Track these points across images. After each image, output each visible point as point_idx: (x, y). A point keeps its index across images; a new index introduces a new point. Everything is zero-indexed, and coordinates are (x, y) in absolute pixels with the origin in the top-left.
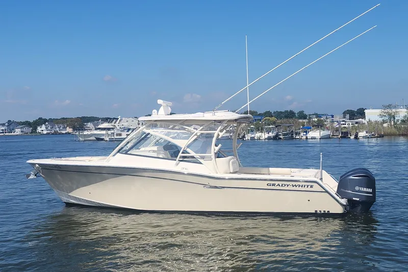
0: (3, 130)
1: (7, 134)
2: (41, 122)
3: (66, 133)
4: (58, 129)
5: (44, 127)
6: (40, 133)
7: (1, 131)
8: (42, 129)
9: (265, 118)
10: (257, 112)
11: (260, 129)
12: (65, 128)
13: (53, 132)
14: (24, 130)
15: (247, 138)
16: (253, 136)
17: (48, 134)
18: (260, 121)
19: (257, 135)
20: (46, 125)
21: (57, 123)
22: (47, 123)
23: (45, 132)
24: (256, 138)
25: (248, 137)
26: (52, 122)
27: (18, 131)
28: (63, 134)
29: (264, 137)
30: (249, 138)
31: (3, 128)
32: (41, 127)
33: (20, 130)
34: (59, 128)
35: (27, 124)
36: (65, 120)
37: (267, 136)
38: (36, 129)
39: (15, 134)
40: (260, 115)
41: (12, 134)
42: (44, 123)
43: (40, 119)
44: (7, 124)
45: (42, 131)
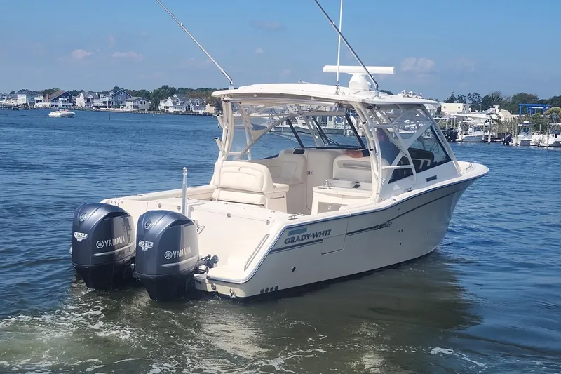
0: (105, 102)
1: (111, 109)
2: (166, 92)
3: (205, 115)
4: (192, 107)
5: (169, 102)
6: (164, 111)
7: (103, 105)
8: (167, 105)
9: (551, 109)
10: (536, 97)
11: (539, 127)
12: (203, 105)
13: (184, 111)
14: (139, 104)
15: (514, 143)
16: (526, 139)
17: (175, 113)
18: (542, 113)
19: (535, 138)
20: (173, 99)
21: (192, 96)
22: (175, 96)
23: (171, 110)
24: (532, 143)
25: (517, 140)
26: (184, 93)
27: (129, 106)
28: (200, 115)
29: (546, 142)
30: (519, 143)
31: (107, 99)
32: (165, 102)
33: (132, 104)
34: (194, 104)
35: (144, 95)
36: (204, 93)
37: (552, 140)
38: (157, 104)
39: (124, 110)
40: (542, 102)
41: (120, 109)
42: (171, 95)
43: (165, 87)
44: (111, 93)
45: (167, 107)
